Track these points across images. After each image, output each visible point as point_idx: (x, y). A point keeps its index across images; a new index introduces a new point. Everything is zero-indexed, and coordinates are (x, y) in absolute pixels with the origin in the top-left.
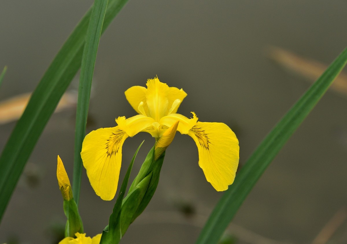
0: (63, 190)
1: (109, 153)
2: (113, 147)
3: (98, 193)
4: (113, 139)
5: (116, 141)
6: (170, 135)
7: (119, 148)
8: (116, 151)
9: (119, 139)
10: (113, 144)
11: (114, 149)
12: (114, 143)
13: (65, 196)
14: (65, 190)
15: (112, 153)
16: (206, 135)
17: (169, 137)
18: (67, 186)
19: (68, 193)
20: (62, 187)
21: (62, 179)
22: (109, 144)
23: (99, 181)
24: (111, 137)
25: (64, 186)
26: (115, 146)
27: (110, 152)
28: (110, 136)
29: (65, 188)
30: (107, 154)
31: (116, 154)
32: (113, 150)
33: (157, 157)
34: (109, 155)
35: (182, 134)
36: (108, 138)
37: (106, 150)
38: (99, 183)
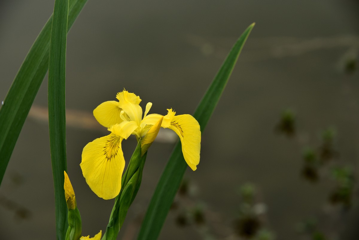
0: (70, 201)
1: (108, 158)
2: (111, 151)
3: (100, 195)
4: (109, 145)
5: (112, 146)
6: (156, 130)
7: (117, 151)
8: (115, 154)
9: (115, 144)
10: (111, 149)
11: (113, 153)
12: (112, 147)
13: (72, 206)
14: (72, 201)
15: (111, 156)
16: (180, 126)
17: (155, 133)
18: (73, 197)
19: (74, 202)
20: (70, 197)
21: (70, 191)
22: (107, 150)
23: (102, 183)
24: (107, 144)
25: (71, 197)
26: (113, 151)
27: (109, 156)
28: (105, 144)
29: (72, 198)
30: (107, 159)
31: (115, 156)
32: (111, 154)
33: (143, 153)
34: (108, 159)
35: (165, 128)
36: (105, 146)
37: (105, 156)
38: (102, 185)
